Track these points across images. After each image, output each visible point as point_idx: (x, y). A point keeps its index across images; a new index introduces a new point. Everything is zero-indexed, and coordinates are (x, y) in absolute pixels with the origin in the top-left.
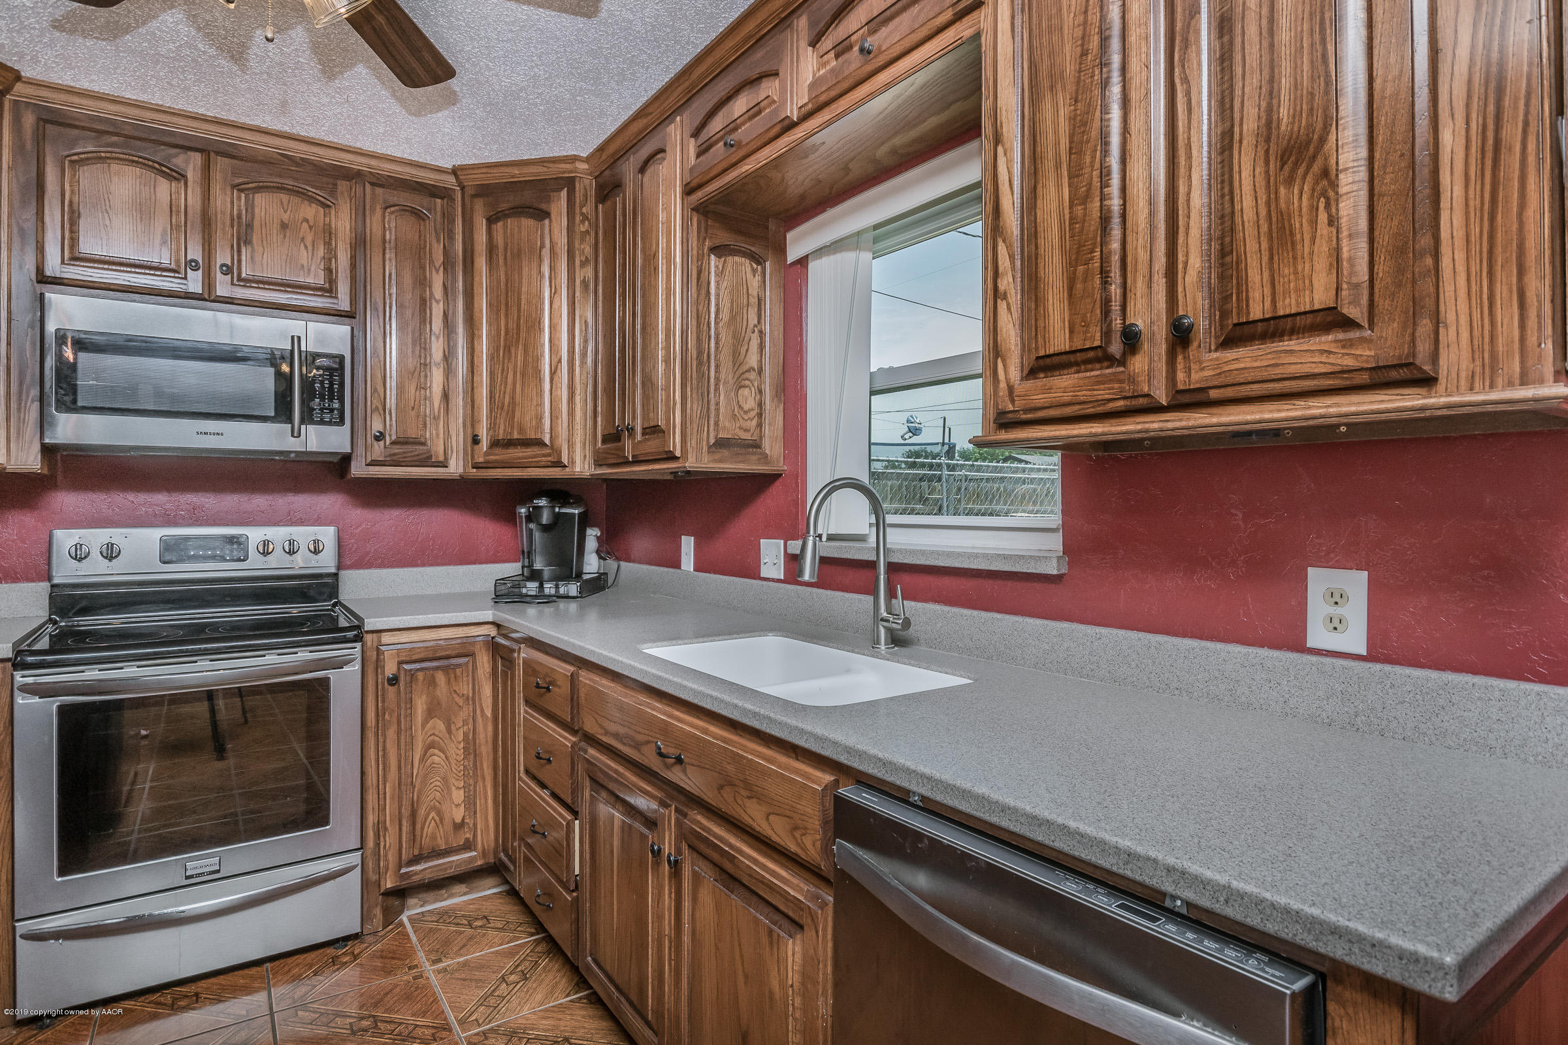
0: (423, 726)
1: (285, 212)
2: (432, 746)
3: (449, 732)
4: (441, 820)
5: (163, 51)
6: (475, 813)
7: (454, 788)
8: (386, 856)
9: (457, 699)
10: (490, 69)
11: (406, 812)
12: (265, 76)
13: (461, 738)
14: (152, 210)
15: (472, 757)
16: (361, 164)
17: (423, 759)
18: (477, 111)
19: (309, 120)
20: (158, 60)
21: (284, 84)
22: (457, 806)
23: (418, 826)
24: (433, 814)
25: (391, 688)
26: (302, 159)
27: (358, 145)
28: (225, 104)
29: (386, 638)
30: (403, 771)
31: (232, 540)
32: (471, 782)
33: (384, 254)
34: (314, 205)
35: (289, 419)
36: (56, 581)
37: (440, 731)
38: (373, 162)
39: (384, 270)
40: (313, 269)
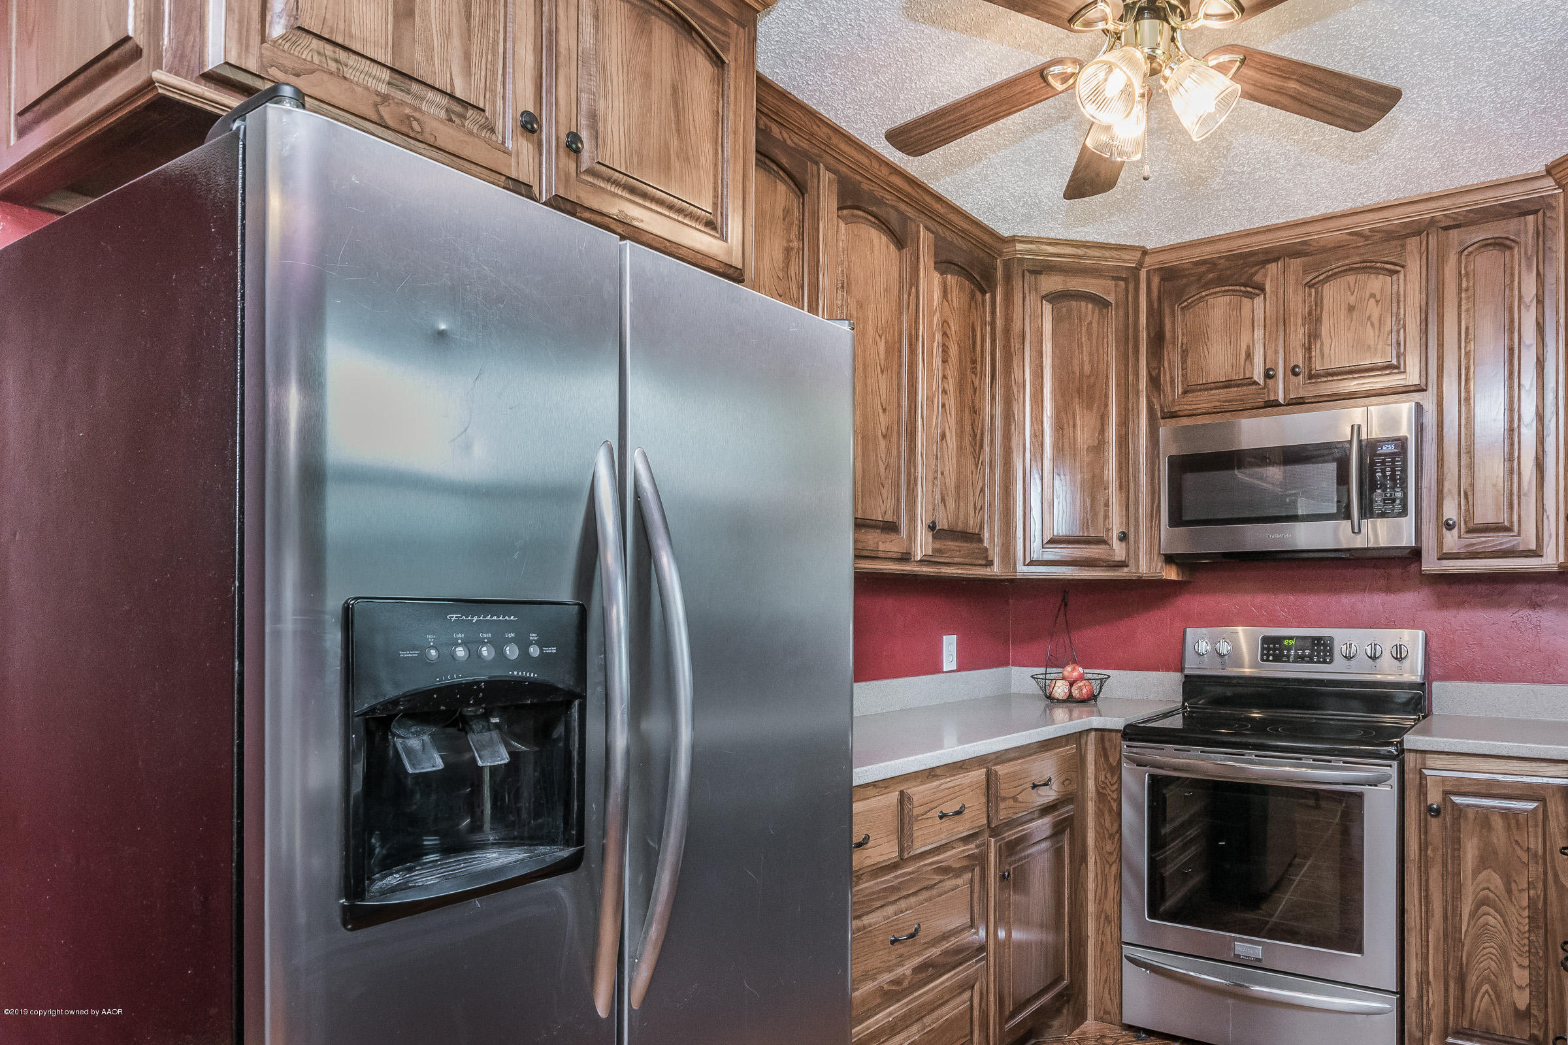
0: (1474, 879)
1: (1352, 294)
2: (1484, 902)
3: (1509, 891)
4: (1498, 997)
5: (1215, 186)
6: (1546, 1006)
7: (1515, 964)
8: (1429, 1014)
9: (1519, 852)
10: (1503, 44)
11: (1453, 973)
12: (1299, 168)
13: (1525, 903)
14: (1239, 331)
15: (1542, 931)
16: (1434, 210)
17: (1472, 915)
18: (1526, 95)
19: (1364, 189)
20: (1218, 196)
21: (1319, 167)
22: (1520, 988)
23: (1468, 995)
24: (1486, 987)
25: (1434, 820)
26: (1371, 230)
27: (1426, 190)
28: (1288, 207)
29: (1432, 761)
30: (1450, 922)
31: (1317, 642)
32: (1541, 964)
33: (1460, 306)
34: (1381, 277)
35: (1348, 516)
36: (1187, 672)
37: (1496, 887)
38: (1446, 203)
39: (1460, 326)
40: (1379, 347)
